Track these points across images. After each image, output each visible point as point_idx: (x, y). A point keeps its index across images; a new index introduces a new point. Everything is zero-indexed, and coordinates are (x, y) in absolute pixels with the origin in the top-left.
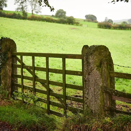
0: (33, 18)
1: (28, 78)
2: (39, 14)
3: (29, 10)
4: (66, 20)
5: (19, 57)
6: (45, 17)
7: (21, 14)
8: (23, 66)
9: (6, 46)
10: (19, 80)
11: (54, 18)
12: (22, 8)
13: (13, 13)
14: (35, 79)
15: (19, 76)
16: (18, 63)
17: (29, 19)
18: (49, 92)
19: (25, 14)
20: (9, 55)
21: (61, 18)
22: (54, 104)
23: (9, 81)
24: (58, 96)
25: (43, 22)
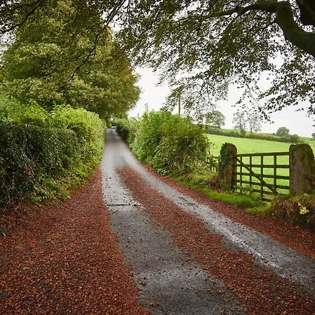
0: (252, 137)
1: (246, 174)
2: (258, 132)
3: (248, 129)
4: (288, 138)
5: (239, 158)
6: (265, 135)
7: (239, 132)
8: (242, 165)
9: (229, 149)
10: (238, 177)
11: (275, 137)
12: (241, 126)
13: (230, 131)
14: (252, 174)
15: (238, 174)
16: (238, 163)
17: (247, 137)
18: (263, 184)
19: (243, 132)
20: (231, 157)
21: (284, 137)
22: (266, 193)
23: (230, 178)
24: (269, 186)
25: (262, 141)
